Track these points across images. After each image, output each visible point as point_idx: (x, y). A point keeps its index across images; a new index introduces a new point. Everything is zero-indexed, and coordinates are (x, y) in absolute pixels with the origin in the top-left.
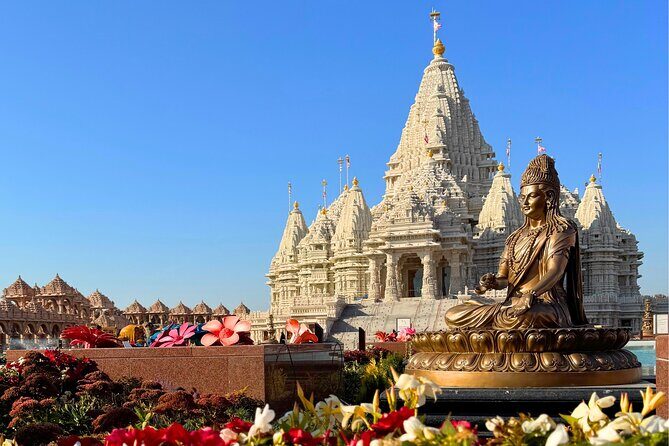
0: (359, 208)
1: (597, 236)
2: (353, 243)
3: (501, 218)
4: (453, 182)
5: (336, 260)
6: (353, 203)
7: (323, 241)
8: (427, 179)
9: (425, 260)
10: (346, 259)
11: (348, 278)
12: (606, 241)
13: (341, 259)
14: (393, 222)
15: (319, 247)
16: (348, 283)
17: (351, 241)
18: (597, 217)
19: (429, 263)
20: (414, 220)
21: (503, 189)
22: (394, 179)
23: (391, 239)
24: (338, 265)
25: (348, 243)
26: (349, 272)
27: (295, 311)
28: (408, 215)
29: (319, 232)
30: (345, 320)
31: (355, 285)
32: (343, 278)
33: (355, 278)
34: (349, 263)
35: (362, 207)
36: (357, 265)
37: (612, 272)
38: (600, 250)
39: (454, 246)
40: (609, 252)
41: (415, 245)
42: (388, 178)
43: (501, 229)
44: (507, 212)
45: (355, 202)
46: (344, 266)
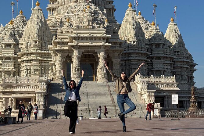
0: (41, 21)
1: (178, 52)
2: (37, 44)
3: (133, 35)
4: (99, 11)
5: (23, 55)
6: (36, 17)
7: (12, 41)
8: (85, 8)
9: (101, 55)
10: (31, 54)
11: (32, 67)
12: (182, 55)
13: (27, 54)
14: (78, 27)
15: (8, 45)
16: (33, 71)
17: (36, 42)
18: (177, 41)
19: (103, 57)
20: (93, 27)
21: (133, 18)
22: (54, 9)
23: (78, 38)
24: (24, 58)
25: (33, 43)
26: (33, 63)
27: (4, 87)
28: (89, 24)
29: (8, 36)
30: (53, 95)
31: (37, 72)
32: (29, 68)
33: (38, 68)
34: (34, 57)
35: (43, 20)
36: (39, 58)
37: (186, 74)
38: (180, 60)
39: (117, 48)
40: (184, 62)
41: (95, 44)
42: (50, 8)
43: (134, 42)
44: (136, 32)
45: (38, 17)
46: (29, 58)
